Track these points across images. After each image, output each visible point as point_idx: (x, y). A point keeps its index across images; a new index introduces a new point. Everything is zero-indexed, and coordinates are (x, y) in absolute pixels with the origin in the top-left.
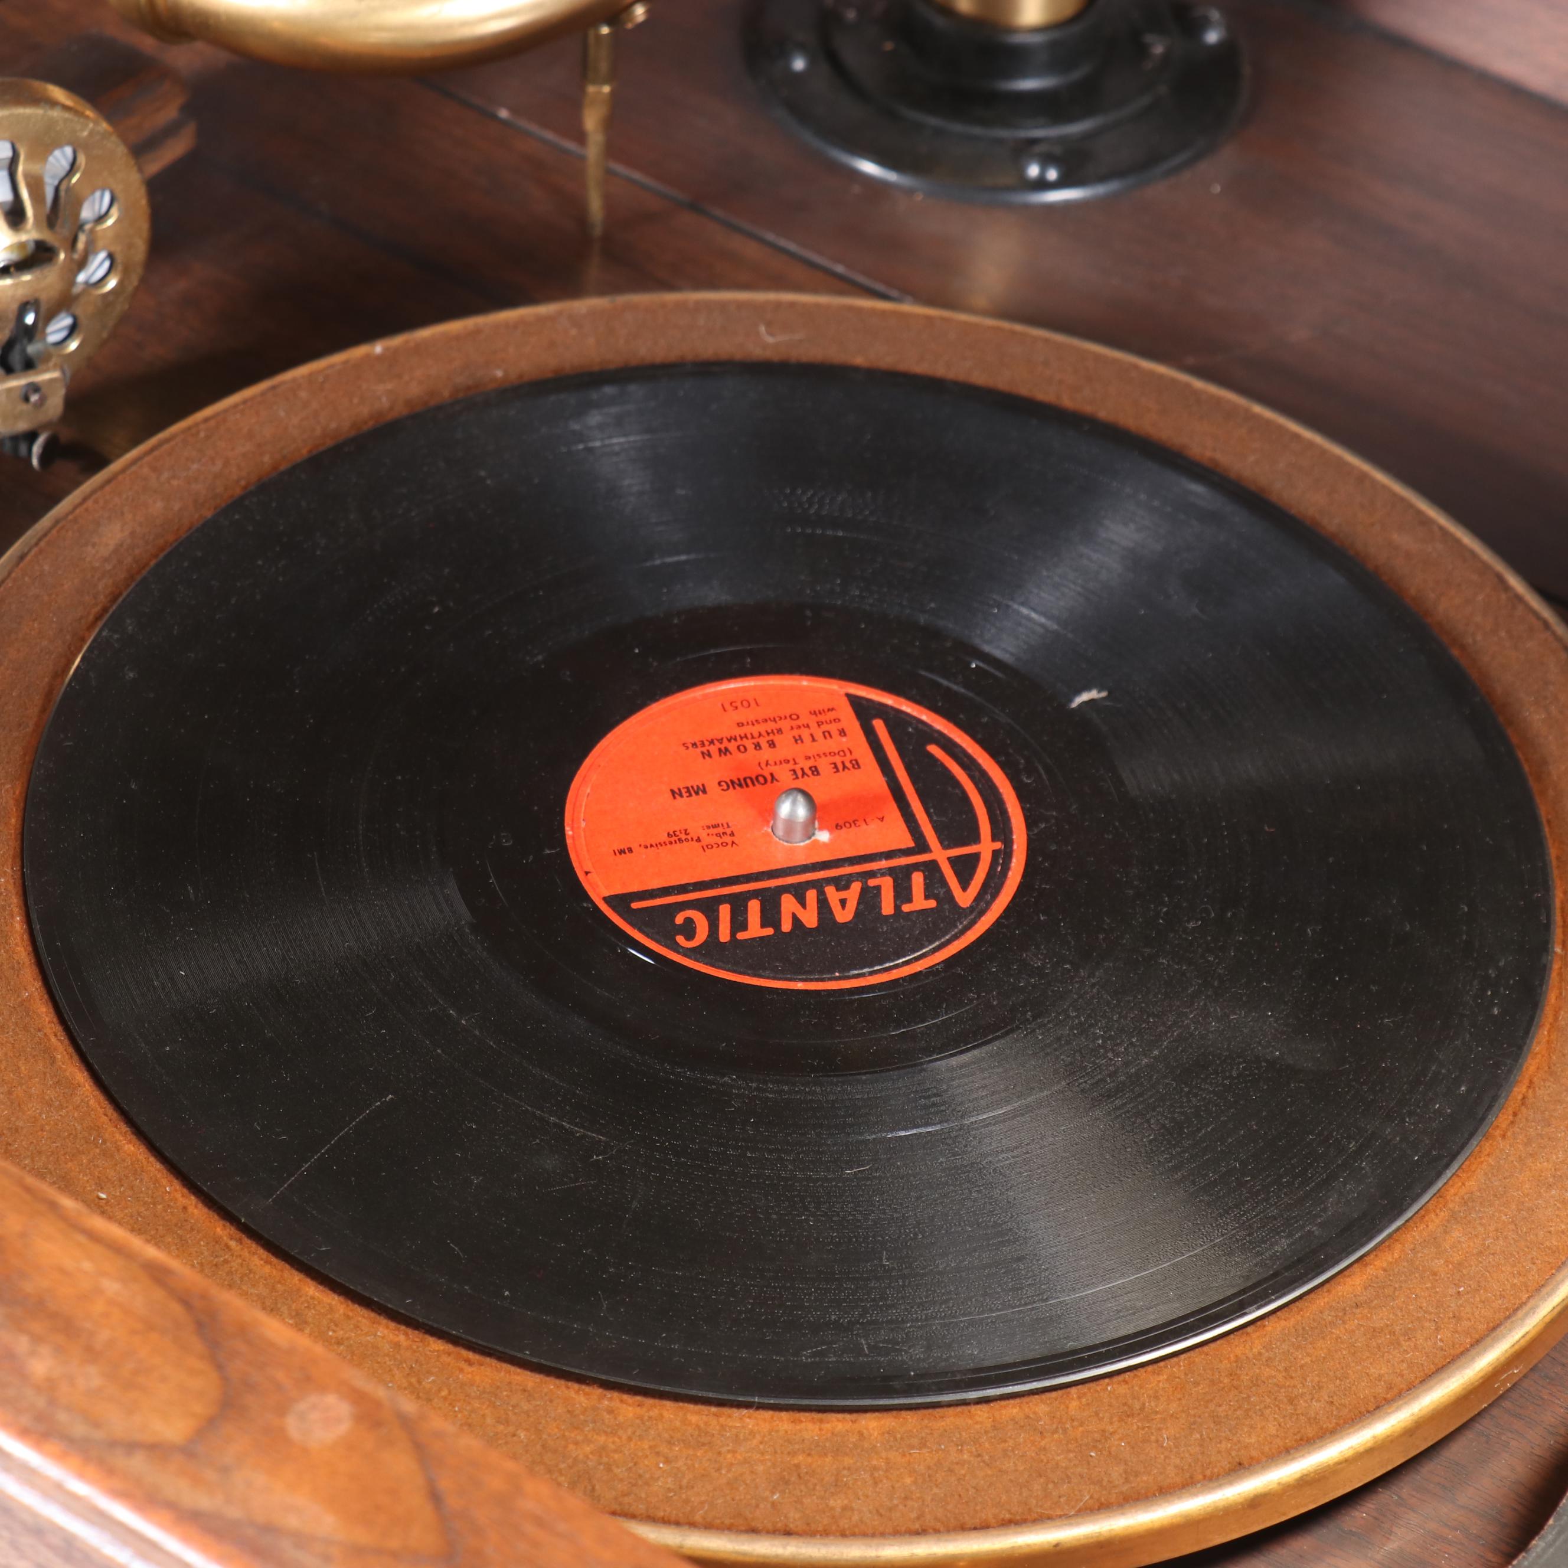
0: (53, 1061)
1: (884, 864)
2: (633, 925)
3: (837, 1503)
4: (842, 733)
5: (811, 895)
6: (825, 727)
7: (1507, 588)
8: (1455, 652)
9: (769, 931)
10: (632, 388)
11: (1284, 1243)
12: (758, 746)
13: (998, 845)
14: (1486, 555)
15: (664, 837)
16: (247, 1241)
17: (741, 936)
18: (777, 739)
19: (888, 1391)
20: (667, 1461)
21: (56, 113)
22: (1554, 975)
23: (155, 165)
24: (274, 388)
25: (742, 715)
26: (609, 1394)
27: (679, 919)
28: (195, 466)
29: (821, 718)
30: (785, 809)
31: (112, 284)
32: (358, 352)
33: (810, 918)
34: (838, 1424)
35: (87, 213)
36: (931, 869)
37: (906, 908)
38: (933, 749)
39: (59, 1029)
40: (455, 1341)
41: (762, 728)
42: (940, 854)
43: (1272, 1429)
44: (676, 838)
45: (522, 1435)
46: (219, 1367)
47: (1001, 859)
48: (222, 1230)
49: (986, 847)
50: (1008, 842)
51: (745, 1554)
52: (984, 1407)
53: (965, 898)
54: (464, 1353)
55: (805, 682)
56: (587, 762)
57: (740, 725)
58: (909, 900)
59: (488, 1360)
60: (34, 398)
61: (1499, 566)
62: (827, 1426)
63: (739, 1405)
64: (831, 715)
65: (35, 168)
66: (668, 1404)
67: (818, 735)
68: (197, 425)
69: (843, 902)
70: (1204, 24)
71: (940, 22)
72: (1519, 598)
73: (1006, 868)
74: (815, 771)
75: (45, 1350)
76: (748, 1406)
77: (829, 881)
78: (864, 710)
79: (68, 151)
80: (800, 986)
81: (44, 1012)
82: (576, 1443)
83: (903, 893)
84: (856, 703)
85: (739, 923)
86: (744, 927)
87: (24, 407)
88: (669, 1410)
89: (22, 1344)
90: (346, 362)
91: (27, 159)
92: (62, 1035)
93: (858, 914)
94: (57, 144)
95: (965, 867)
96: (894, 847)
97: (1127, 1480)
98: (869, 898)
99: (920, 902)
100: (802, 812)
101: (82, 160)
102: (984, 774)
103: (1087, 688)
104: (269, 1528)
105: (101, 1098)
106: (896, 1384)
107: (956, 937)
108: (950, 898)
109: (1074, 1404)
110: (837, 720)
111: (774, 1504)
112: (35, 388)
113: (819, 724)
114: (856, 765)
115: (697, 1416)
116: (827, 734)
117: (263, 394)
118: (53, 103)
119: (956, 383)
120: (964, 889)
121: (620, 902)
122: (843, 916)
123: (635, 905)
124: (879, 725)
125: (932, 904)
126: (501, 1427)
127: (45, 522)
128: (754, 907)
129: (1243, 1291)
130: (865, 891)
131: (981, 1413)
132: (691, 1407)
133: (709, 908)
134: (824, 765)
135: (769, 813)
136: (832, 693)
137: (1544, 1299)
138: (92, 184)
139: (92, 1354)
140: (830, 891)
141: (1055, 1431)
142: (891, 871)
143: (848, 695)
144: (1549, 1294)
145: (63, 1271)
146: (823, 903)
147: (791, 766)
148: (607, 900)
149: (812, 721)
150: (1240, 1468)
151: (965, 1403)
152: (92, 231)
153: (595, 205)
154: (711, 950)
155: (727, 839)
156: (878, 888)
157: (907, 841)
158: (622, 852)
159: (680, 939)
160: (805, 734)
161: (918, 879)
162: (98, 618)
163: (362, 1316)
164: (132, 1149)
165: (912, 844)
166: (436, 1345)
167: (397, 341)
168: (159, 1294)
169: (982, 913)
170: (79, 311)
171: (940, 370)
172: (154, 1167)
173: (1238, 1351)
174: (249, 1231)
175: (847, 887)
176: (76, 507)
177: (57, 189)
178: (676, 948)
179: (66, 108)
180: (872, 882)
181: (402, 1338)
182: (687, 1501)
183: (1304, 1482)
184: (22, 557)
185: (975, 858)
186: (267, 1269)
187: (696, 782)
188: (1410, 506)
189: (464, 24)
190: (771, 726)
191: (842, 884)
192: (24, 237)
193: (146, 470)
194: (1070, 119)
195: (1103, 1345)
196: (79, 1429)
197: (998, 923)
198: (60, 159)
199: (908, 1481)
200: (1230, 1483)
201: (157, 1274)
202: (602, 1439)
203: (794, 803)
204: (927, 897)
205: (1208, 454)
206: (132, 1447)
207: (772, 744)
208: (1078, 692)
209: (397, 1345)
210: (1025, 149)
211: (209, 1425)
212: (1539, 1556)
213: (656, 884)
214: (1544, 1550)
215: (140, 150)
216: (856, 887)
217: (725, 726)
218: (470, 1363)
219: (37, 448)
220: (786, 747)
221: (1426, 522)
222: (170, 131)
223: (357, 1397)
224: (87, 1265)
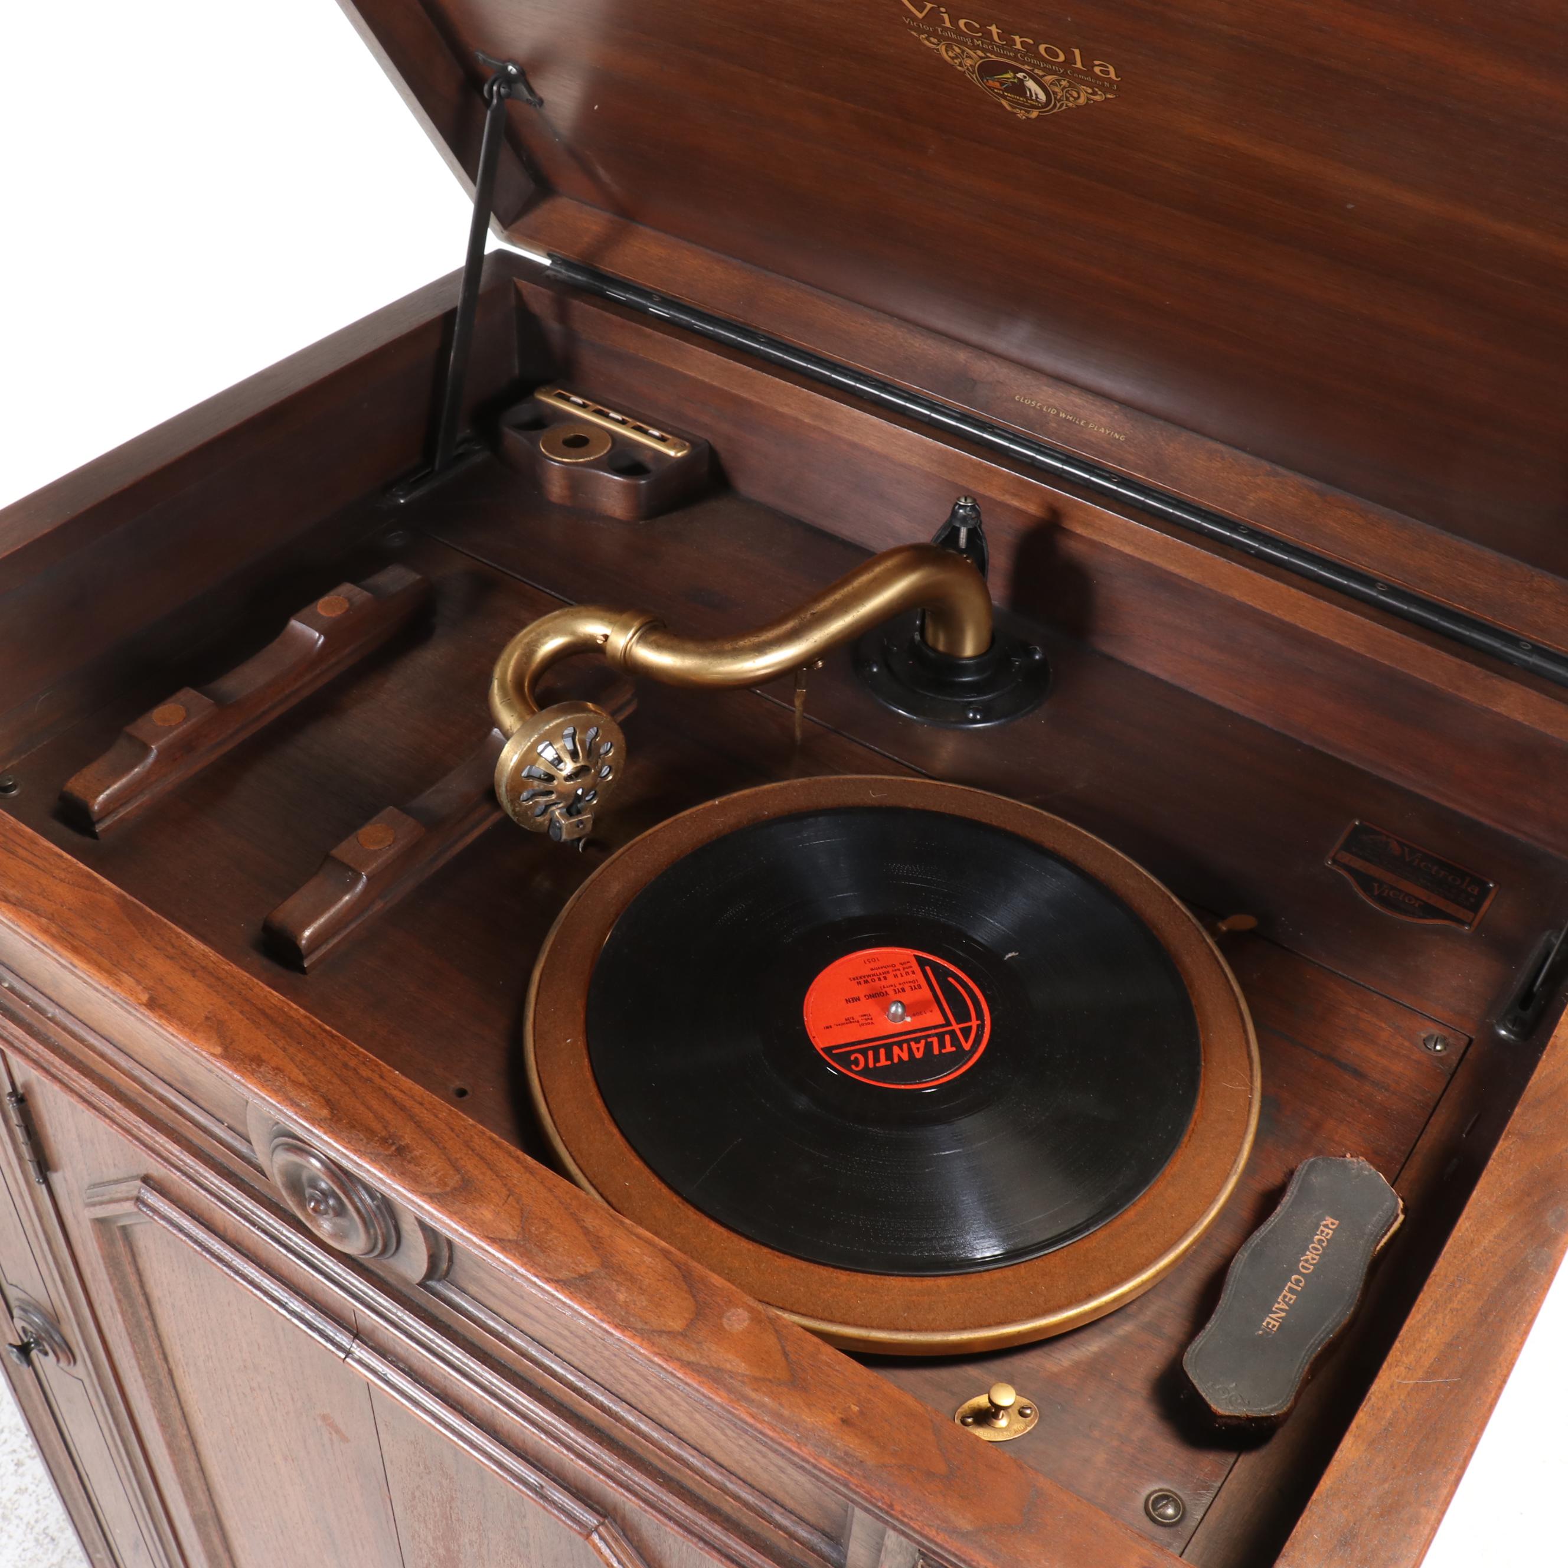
0: (604, 1124)
1: (933, 1031)
2: (833, 1060)
3: (930, 1317)
4: (913, 973)
5: (905, 1046)
6: (907, 970)
7: (1173, 903)
8: (1155, 932)
9: (889, 1063)
10: (820, 819)
11: (1104, 1197)
12: (880, 979)
13: (979, 1022)
14: (1163, 888)
15: (844, 1021)
16: (687, 1204)
17: (878, 1065)
18: (887, 976)
19: (949, 1268)
20: (861, 1300)
21: (591, 715)
22: (1202, 1074)
23: (621, 718)
24: (676, 820)
25: (873, 965)
26: (836, 1271)
27: (852, 1058)
28: (646, 856)
29: (905, 966)
30: (893, 1009)
31: (610, 778)
32: (709, 803)
33: (905, 1056)
34: (929, 1282)
35: (602, 751)
36: (952, 1033)
37: (944, 1051)
38: (950, 979)
39: (605, 1109)
40: (773, 1248)
41: (881, 971)
42: (956, 1027)
43: (1102, 1279)
44: (849, 1021)
45: (802, 1289)
46: (694, 1296)
47: (980, 1028)
48: (676, 1199)
49: (974, 1023)
50: (983, 1021)
51: (894, 1340)
52: (987, 1273)
53: (967, 1046)
54: (777, 1253)
55: (897, 950)
56: (812, 987)
57: (872, 969)
58: (945, 1048)
59: (786, 1256)
60: (581, 826)
61: (1169, 893)
62: (924, 1283)
63: (888, 1275)
64: (909, 965)
65: (583, 736)
66: (860, 1274)
67: (904, 974)
68: (646, 837)
69: (918, 1049)
70: (1035, 652)
71: (932, 655)
72: (1177, 906)
73: (983, 1032)
74: (903, 990)
75: (623, 1289)
76: (892, 1275)
77: (912, 1039)
78: (921, 961)
79: (595, 728)
80: (903, 1087)
81: (599, 1102)
82: (824, 1292)
83: (942, 1045)
84: (917, 958)
85: (877, 1059)
86: (879, 1061)
87: (577, 829)
88: (860, 1278)
89: (614, 1286)
90: (704, 808)
91: (580, 733)
92: (606, 1111)
93: (924, 1053)
94: (592, 727)
95: (966, 1032)
96: (937, 1023)
97: (1045, 1303)
98: (929, 1047)
99: (949, 1048)
100: (900, 1010)
101: (600, 732)
102: (971, 989)
103: (1011, 952)
104: (719, 1369)
105: (624, 1140)
106: (951, 1265)
107: (964, 1064)
108: (961, 1046)
109: (1023, 1271)
110: (911, 967)
111: (905, 1318)
112: (581, 822)
113: (904, 969)
114: (920, 987)
115: (872, 1279)
116: (907, 973)
117: (672, 823)
118: (590, 711)
119: (949, 815)
120: (966, 1042)
121: (828, 1050)
122: (919, 1055)
123: (834, 1052)
124: (928, 968)
125: (954, 1049)
126: (793, 1286)
127: (587, 881)
128: (882, 1051)
129: (1088, 1220)
130: (927, 1043)
131: (986, 1275)
132: (869, 1275)
133: (864, 1052)
134: (906, 987)
135: (886, 1009)
136: (908, 954)
137: (1205, 1218)
138: (604, 741)
139: (642, 1291)
140: (912, 1044)
141: (1016, 1283)
142: (937, 1035)
143: (915, 956)
144: (1207, 1216)
145: (627, 1252)
146: (910, 1049)
147: (893, 988)
148: (823, 1049)
149: (901, 967)
150: (1090, 1296)
151: (979, 1272)
152: (604, 758)
153: (798, 733)
154: (866, 1072)
155: (870, 1021)
156: (932, 1042)
157: (942, 1021)
158: (827, 1028)
159: (853, 1067)
160: (898, 973)
161: (947, 1038)
162: (611, 925)
163: (735, 1237)
164: (638, 1163)
165: (944, 1022)
166: (765, 1250)
167: (724, 799)
168: (667, 1263)
169: (974, 1053)
170: (597, 789)
171: (942, 809)
172: (647, 1172)
173: (1087, 1245)
174: (687, 1200)
175: (919, 1042)
176: (600, 874)
177: (591, 743)
178: (852, 1071)
179: (595, 712)
180: (929, 1040)
181: (751, 1247)
182: (870, 1317)
183: (1115, 1300)
184: (579, 897)
185: (970, 1028)
186: (695, 1217)
187: (856, 996)
188: (1133, 867)
189: (751, 671)
190: (884, 970)
191: (917, 1040)
192: (578, 765)
193: (627, 858)
194: (985, 694)
195: (1034, 1245)
196: (640, 1325)
197: (981, 1057)
198: (592, 732)
199: (958, 1307)
200: (1086, 1304)
201: (666, 1254)
202: (834, 1290)
203: (897, 1007)
204: (952, 1046)
205: (1052, 845)
206: (661, 1332)
207: (885, 978)
208: (1007, 954)
209: (749, 1250)
210: (968, 706)
211: (691, 1323)
212: (1209, 1331)
213: (842, 1042)
214: (1211, 1328)
215: (613, 714)
216: (923, 1042)
217: (866, 971)
218: (779, 1258)
219: (581, 845)
220: (891, 980)
221: (1140, 874)
222: (628, 703)
223: (751, 1310)
224: (637, 1250)
